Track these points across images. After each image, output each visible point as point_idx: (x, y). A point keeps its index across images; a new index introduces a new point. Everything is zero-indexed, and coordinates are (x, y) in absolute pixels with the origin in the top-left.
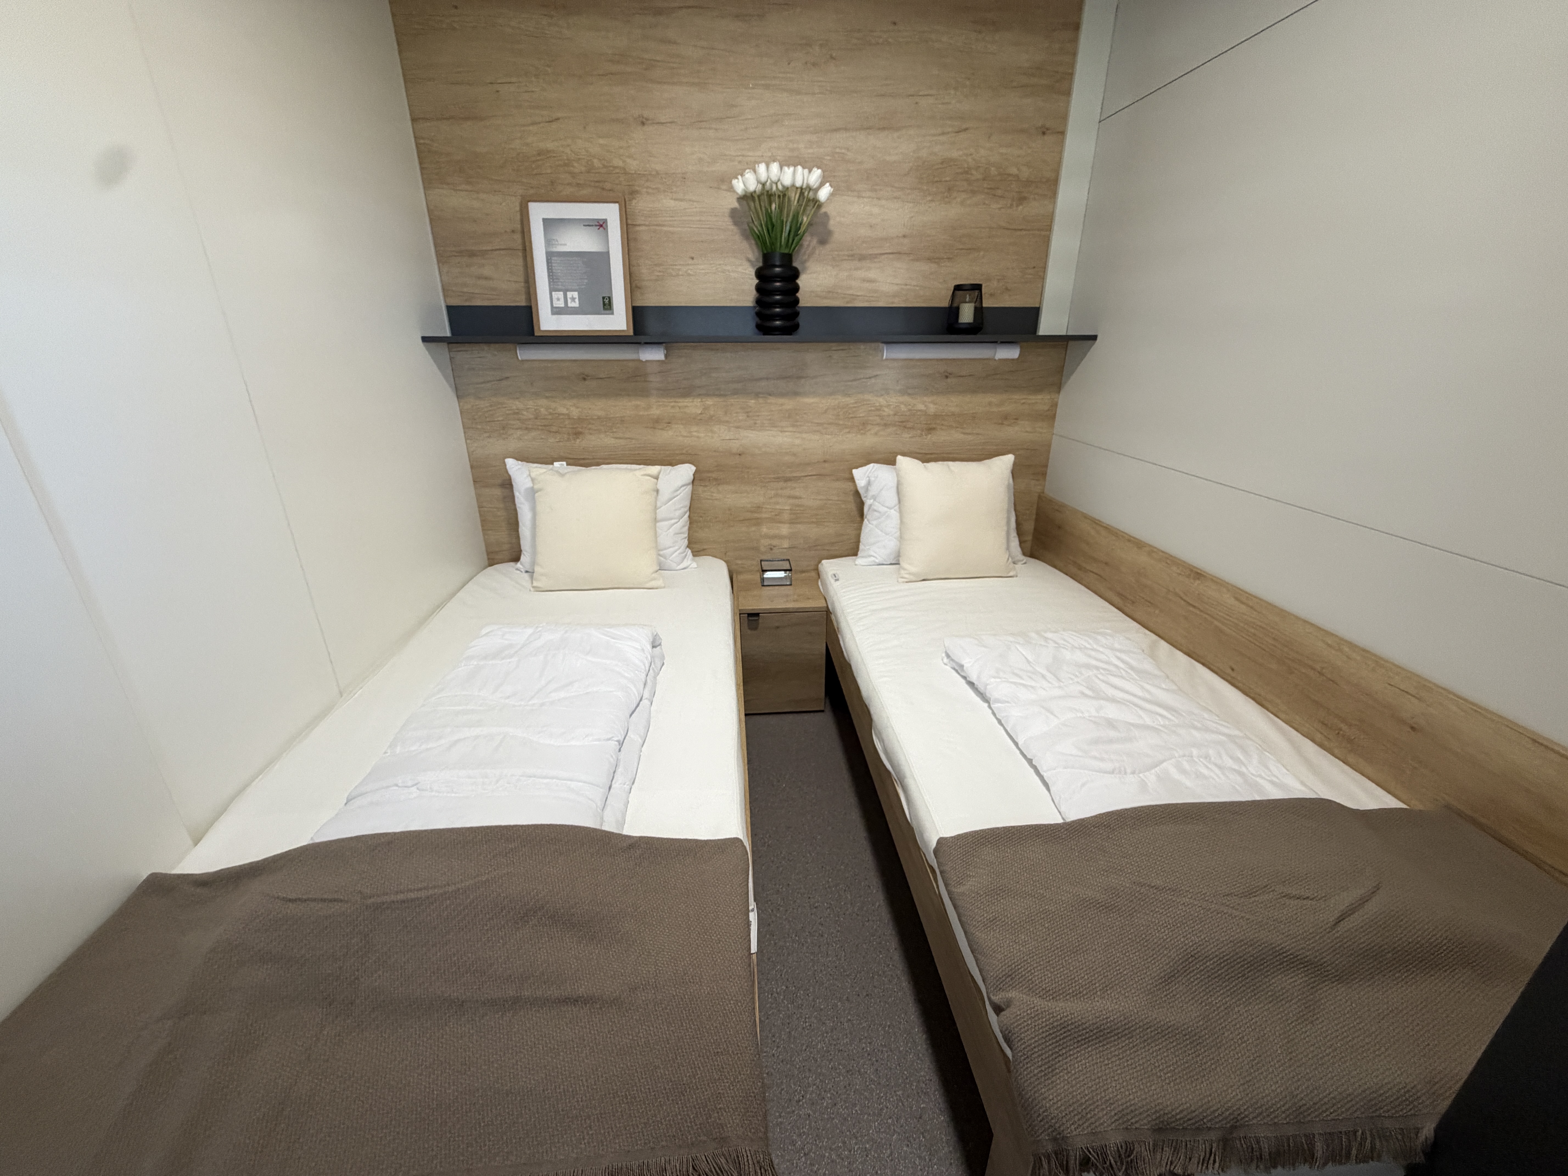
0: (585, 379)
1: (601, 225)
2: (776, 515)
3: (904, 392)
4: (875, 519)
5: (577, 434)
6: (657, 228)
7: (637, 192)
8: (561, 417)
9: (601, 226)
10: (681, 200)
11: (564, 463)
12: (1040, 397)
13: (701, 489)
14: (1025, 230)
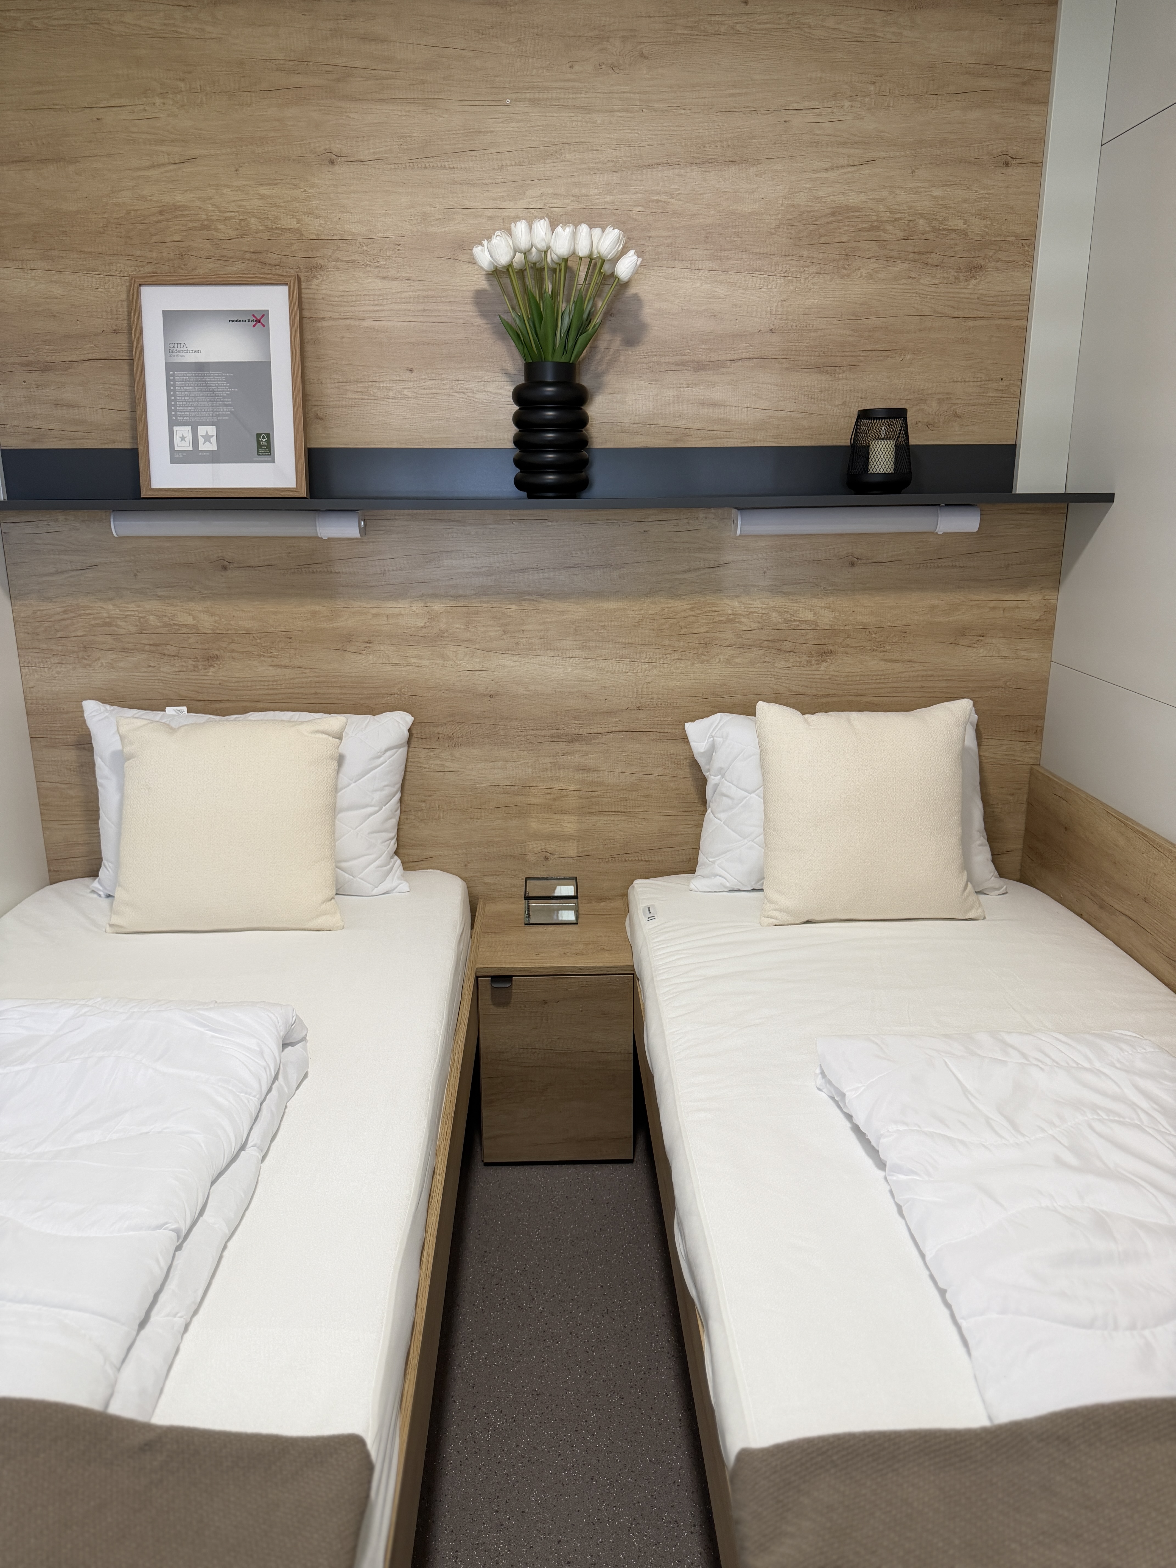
0: (225, 568)
1: (259, 319)
2: (555, 800)
3: (776, 590)
4: (724, 811)
5: (211, 659)
6: (353, 322)
7: (321, 267)
8: (184, 630)
9: (258, 321)
10: (393, 279)
11: (185, 708)
12: (1023, 596)
13: (423, 754)
14: (983, 318)
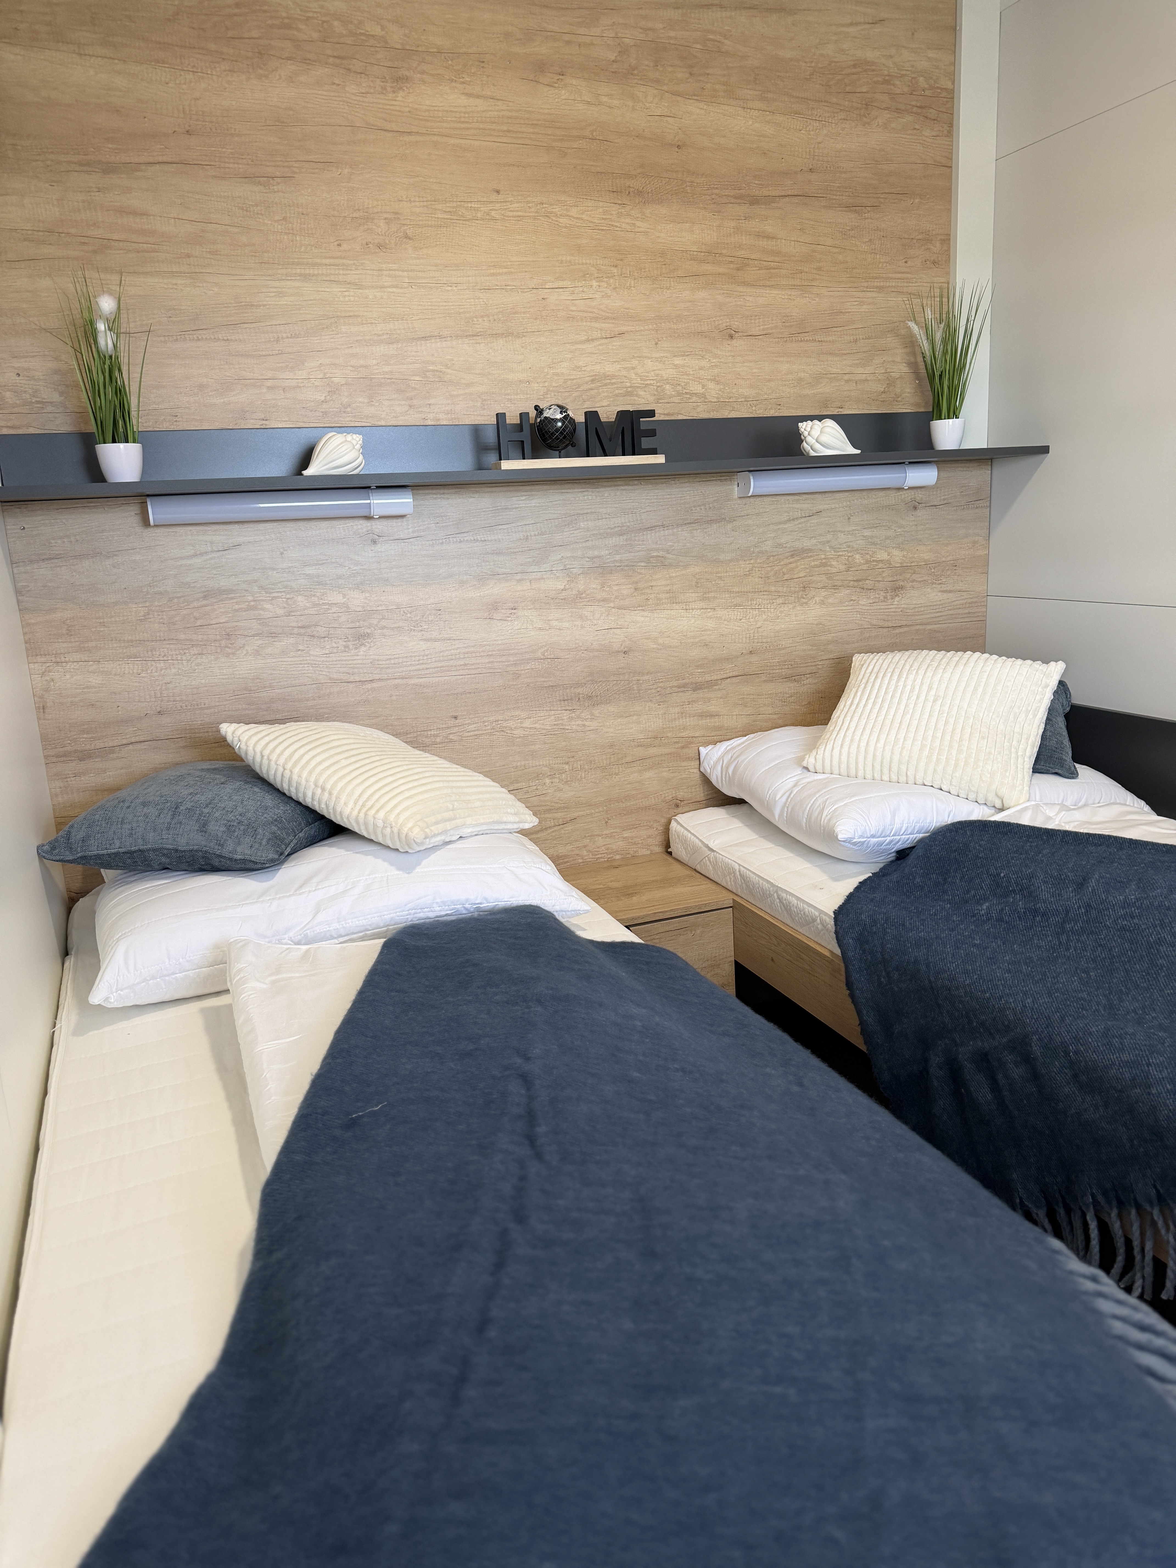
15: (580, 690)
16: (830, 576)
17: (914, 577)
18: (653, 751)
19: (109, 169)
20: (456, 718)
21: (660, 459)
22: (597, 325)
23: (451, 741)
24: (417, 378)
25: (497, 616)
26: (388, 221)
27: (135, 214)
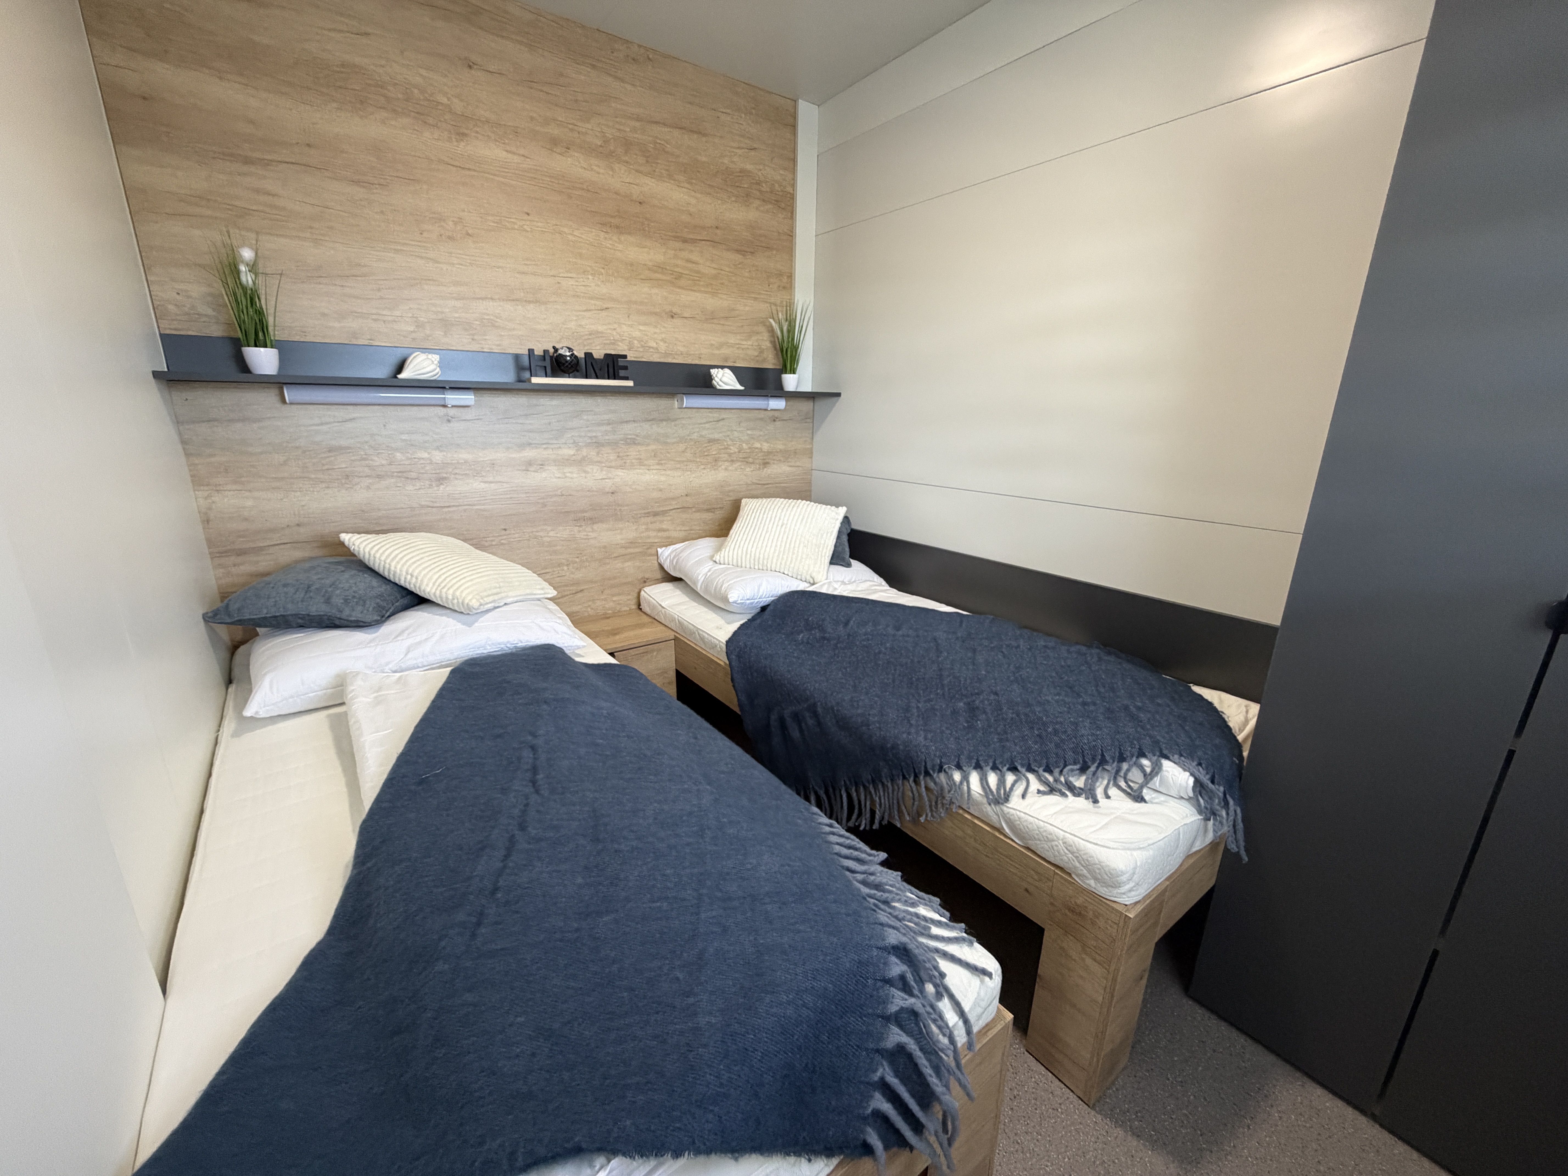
15: (585, 514)
16: (730, 455)
17: (774, 458)
18: (630, 550)
19: (247, 161)
20: (505, 530)
21: (630, 383)
22: (593, 302)
23: (503, 544)
24: (477, 322)
25: (532, 469)
26: (455, 223)
27: (268, 194)
